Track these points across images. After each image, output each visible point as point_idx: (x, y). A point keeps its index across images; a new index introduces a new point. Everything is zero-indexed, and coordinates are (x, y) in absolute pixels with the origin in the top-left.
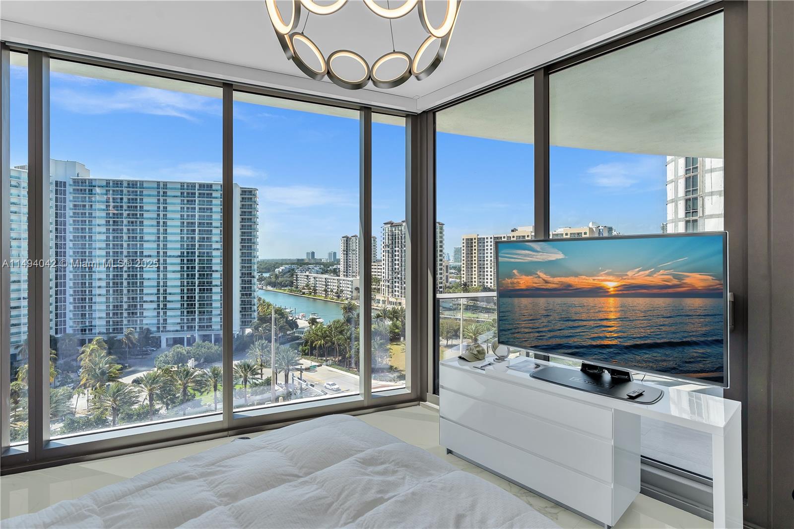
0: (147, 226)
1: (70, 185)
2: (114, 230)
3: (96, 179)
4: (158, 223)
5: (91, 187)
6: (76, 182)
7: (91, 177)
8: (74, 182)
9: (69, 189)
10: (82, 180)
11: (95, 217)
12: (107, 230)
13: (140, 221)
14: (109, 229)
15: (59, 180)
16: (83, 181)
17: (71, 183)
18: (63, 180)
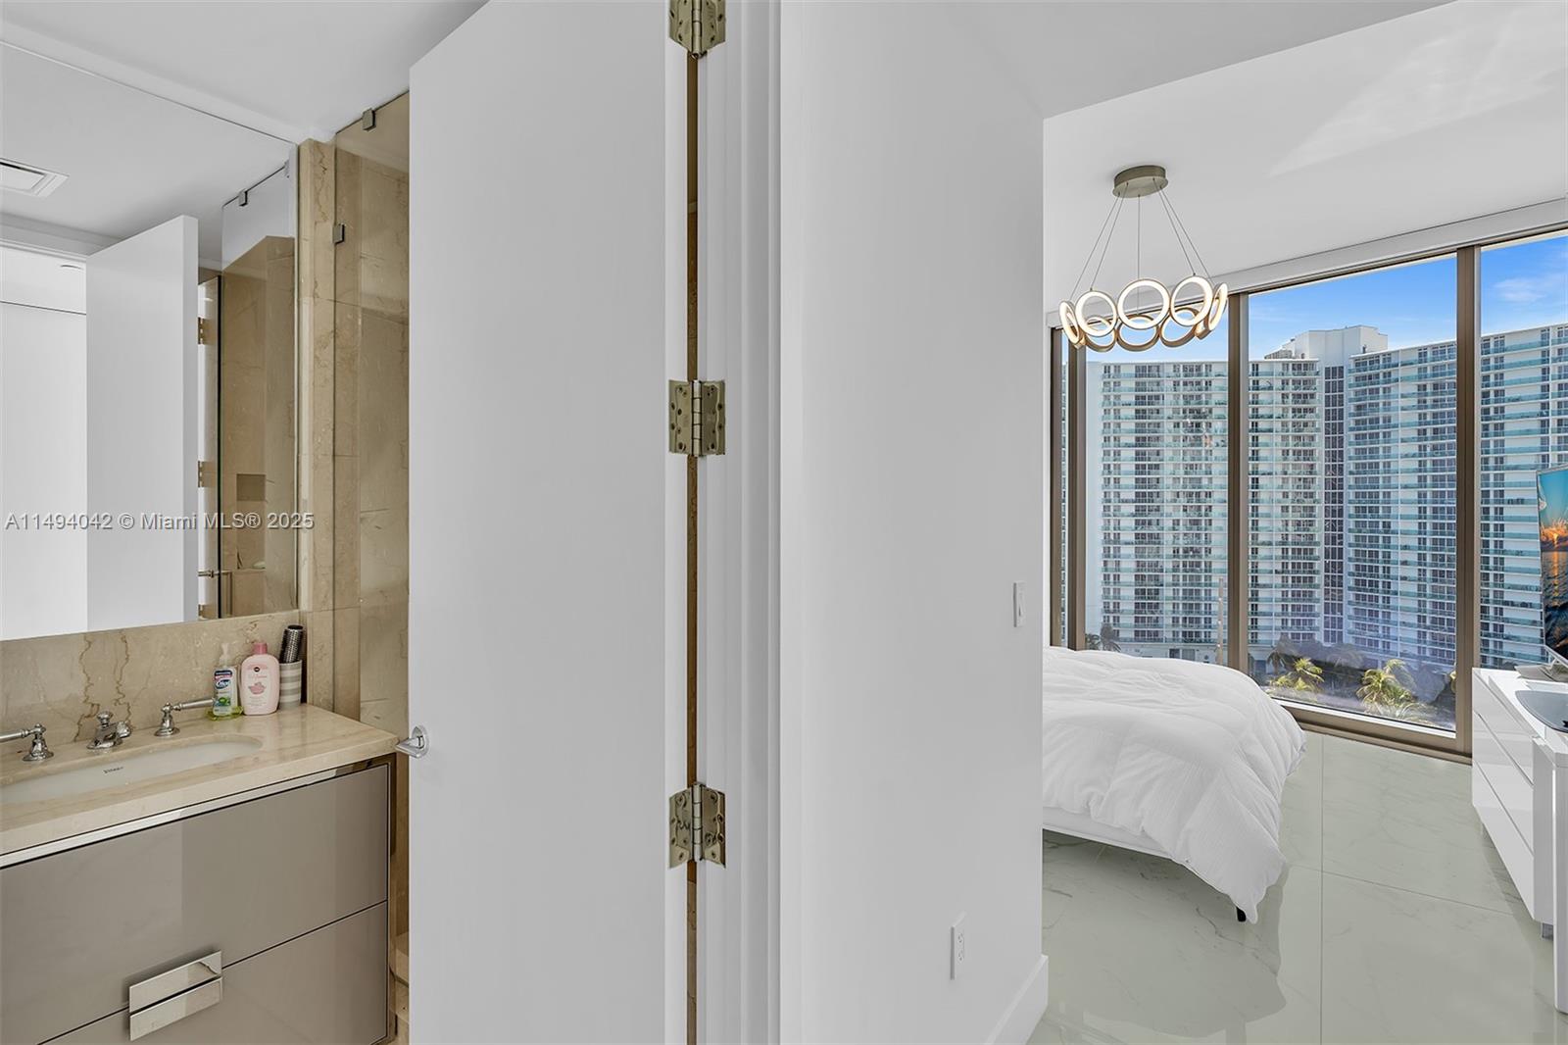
0: (1511, 433)
1: (1350, 371)
2: (1434, 448)
3: (1398, 351)
4: (1544, 424)
5: (1389, 367)
6: (1360, 364)
7: (1391, 348)
8: (1357, 365)
9: (1349, 379)
10: (1371, 357)
11: (1396, 426)
12: (1420, 450)
13: (1496, 425)
14: (1425, 446)
15: (1331, 366)
16: (1374, 360)
17: (1352, 366)
18: (1337, 366)
